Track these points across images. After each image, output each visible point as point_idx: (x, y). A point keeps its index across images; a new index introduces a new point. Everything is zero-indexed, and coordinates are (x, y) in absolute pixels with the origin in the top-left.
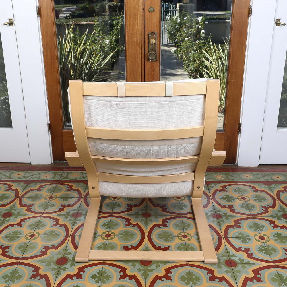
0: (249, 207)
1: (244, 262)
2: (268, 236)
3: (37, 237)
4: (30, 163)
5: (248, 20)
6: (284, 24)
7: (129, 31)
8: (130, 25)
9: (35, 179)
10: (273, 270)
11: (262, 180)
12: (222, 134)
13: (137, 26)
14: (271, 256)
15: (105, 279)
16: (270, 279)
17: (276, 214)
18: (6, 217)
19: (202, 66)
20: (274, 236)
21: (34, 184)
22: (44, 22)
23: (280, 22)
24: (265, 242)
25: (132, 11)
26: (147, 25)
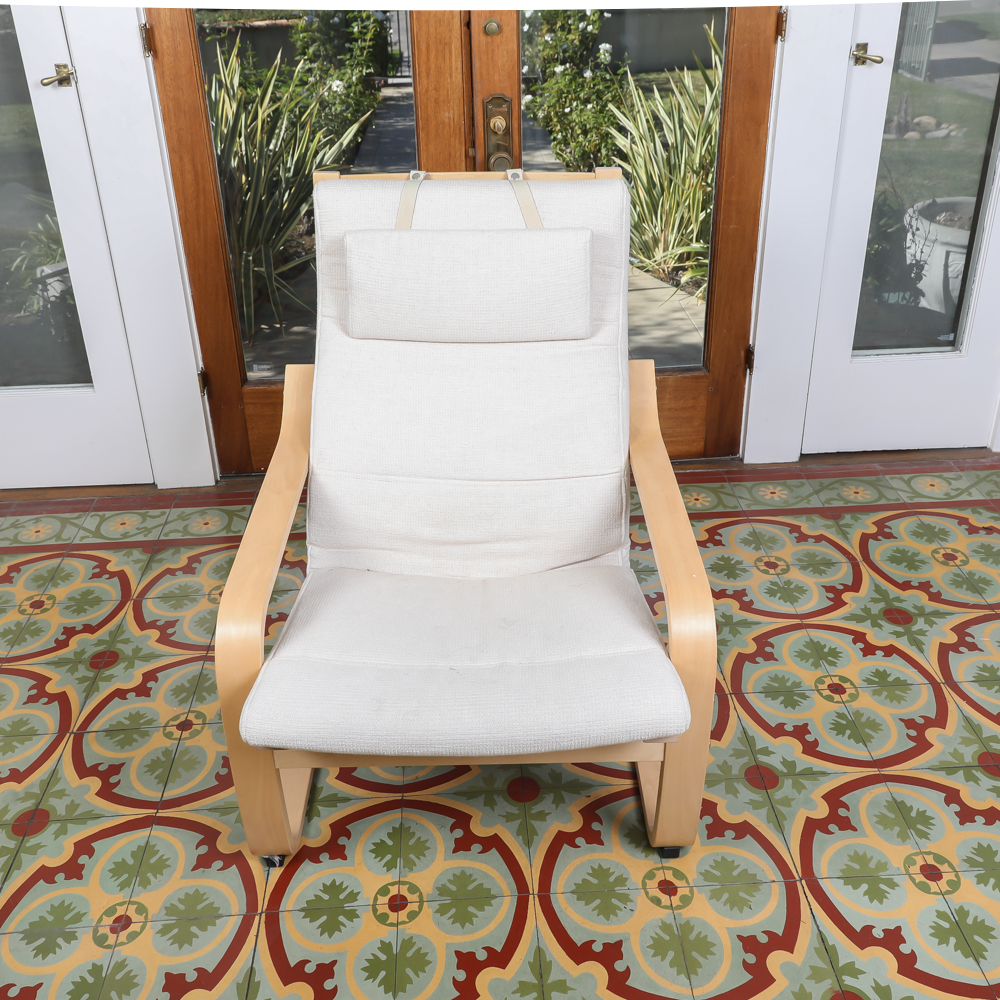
0: (790, 593)
1: (798, 770)
2: (852, 683)
3: (198, 727)
4: (154, 485)
5: (775, 48)
6: (879, 59)
7: (427, 91)
8: (428, 75)
9: (172, 536)
10: (879, 791)
11: (815, 503)
12: (701, 377)
13: (451, 76)
14: (868, 744)
15: (412, 856)
16: (875, 819)
17: (866, 610)
18: (100, 669)
19: (605, 146)
20: (868, 681)
21: (171, 551)
22: (167, 73)
23: (866, 52)
24: (848, 701)
25: (432, 30)
26: (481, 75)
